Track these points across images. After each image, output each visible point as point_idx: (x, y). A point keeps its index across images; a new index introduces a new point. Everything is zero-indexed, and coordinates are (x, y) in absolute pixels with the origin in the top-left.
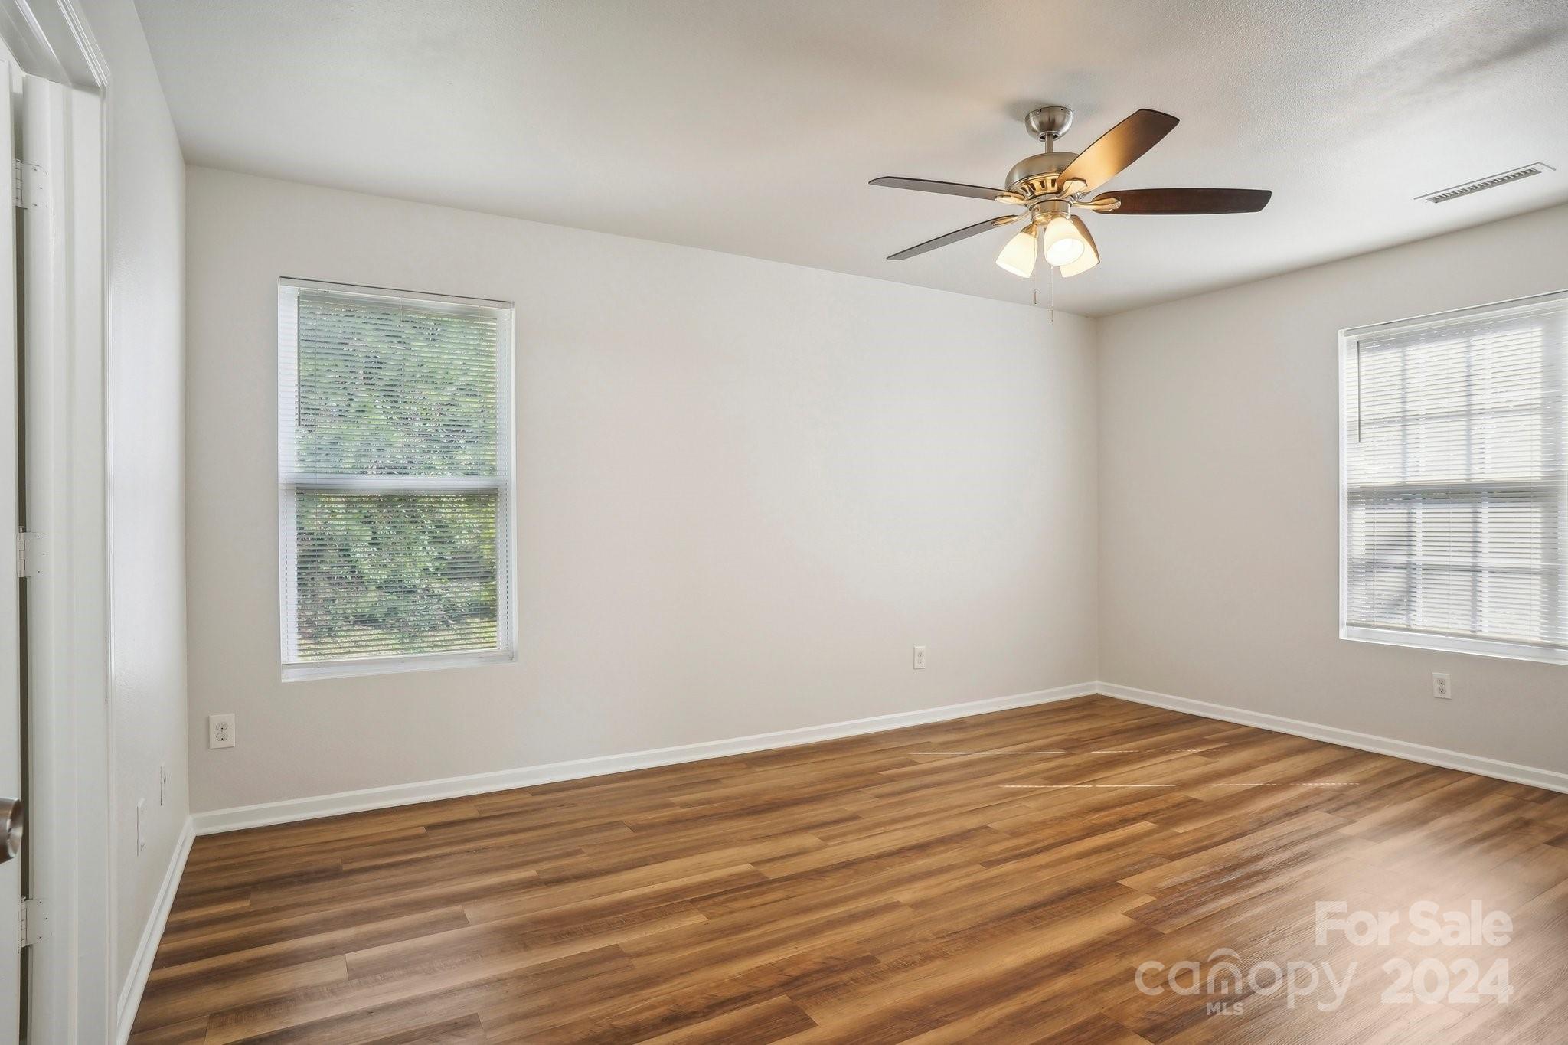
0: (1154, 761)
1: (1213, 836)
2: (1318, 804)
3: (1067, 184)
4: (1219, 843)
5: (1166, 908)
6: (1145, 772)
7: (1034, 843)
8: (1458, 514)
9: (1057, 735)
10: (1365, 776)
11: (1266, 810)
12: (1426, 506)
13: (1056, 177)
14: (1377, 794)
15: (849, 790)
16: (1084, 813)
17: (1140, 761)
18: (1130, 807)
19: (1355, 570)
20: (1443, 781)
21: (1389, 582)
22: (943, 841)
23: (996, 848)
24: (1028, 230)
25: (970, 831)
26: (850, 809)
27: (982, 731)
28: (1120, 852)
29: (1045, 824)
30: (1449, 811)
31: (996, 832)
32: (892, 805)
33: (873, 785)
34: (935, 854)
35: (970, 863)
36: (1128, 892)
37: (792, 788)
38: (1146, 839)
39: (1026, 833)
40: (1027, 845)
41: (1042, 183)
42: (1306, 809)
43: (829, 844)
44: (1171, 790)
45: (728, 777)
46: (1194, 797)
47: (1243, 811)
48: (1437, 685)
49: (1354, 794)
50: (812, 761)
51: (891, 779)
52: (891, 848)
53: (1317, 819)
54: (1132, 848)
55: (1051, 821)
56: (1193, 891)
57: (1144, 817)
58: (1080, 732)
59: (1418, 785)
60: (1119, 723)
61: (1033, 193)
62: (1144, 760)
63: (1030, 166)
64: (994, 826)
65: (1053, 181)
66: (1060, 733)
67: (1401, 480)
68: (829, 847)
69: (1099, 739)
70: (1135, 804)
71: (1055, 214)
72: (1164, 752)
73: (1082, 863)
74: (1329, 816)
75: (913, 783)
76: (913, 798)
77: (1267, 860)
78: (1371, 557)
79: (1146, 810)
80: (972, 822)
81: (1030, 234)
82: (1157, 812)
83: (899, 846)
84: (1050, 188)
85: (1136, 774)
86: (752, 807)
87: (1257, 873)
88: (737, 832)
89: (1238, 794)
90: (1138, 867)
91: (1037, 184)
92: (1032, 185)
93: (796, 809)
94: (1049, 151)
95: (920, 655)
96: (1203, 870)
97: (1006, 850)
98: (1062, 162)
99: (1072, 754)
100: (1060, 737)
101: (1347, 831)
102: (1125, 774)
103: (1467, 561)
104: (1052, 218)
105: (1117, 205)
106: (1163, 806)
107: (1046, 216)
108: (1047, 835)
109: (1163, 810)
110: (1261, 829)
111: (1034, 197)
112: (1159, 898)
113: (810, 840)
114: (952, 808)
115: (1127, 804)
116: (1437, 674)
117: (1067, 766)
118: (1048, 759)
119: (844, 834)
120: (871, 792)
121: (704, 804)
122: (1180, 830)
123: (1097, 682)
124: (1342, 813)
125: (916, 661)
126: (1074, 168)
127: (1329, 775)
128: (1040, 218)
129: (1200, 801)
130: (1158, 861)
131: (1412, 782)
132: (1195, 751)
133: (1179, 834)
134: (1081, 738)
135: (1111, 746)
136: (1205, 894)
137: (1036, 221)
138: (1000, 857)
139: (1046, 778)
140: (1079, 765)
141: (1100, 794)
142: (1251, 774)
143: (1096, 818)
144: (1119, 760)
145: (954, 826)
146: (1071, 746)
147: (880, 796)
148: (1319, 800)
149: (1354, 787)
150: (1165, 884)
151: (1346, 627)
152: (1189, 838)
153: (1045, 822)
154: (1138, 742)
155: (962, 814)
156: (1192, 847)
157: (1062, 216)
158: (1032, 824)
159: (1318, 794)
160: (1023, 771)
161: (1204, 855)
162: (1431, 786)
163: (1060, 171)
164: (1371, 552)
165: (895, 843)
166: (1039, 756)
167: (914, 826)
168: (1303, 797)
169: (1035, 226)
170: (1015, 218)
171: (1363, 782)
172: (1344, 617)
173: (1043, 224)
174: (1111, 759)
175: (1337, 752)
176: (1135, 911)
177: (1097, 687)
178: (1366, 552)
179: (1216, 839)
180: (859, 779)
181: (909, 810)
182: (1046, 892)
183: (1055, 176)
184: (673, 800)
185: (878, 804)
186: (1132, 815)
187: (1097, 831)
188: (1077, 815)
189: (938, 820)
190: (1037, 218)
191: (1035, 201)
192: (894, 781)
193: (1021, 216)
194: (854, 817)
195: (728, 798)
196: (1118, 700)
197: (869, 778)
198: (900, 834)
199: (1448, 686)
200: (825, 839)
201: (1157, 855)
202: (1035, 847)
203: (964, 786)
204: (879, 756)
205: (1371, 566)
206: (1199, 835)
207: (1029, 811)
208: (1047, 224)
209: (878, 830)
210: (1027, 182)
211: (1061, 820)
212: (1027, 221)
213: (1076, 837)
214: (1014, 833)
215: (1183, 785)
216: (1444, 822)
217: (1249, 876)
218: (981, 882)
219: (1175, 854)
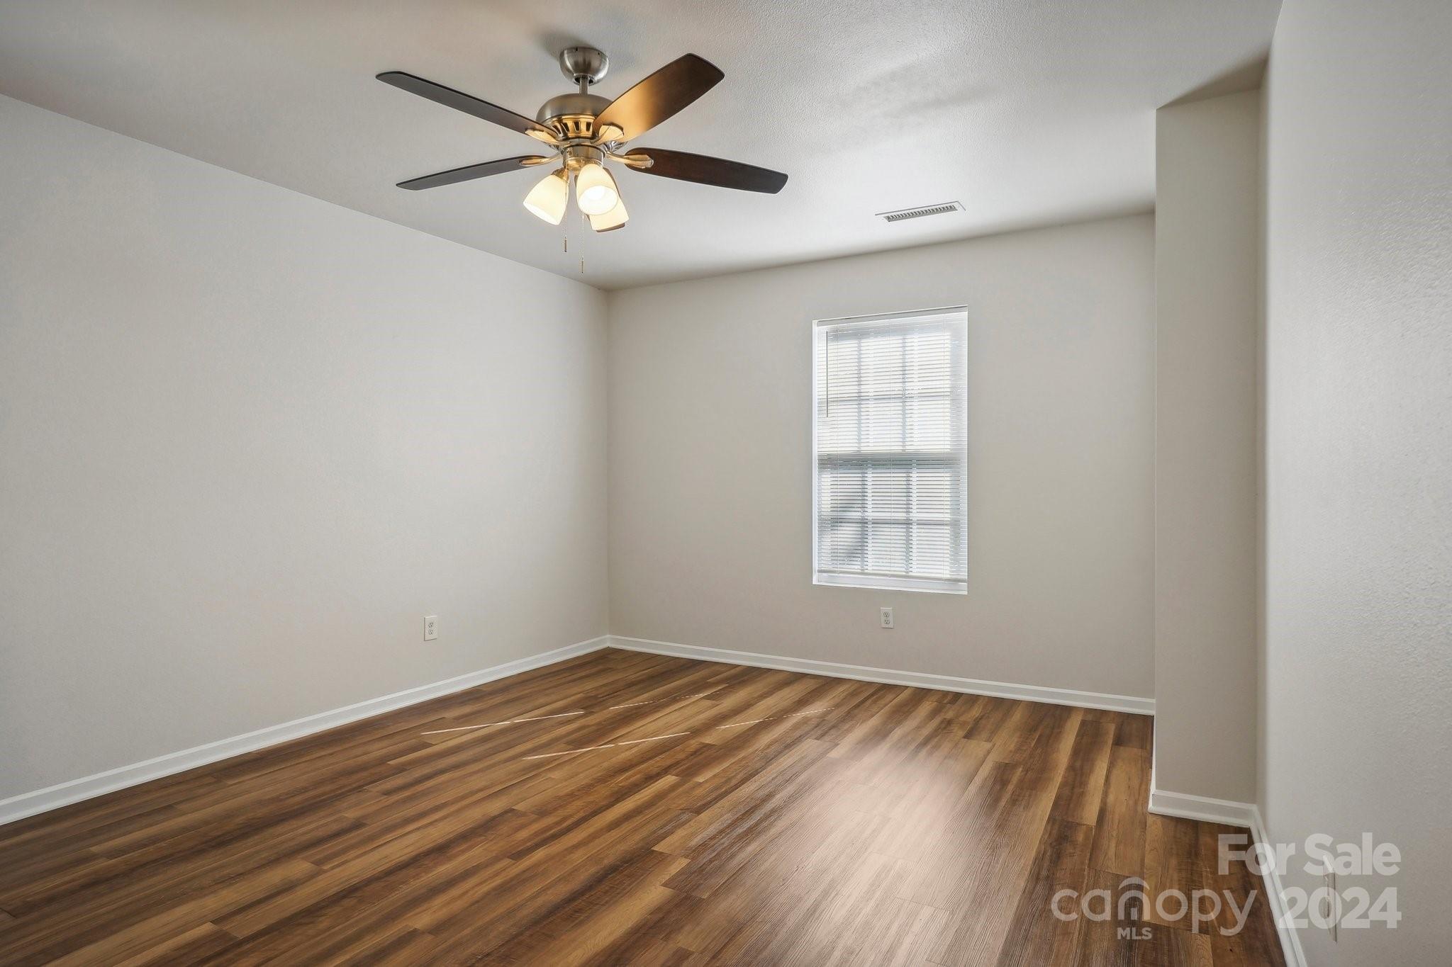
0: (668, 710)
1: (729, 779)
2: (807, 733)
3: (603, 128)
4: (736, 787)
5: (701, 869)
6: (660, 723)
7: (564, 819)
8: (895, 477)
9: (576, 694)
10: (837, 700)
11: (768, 746)
12: (875, 471)
13: (592, 121)
14: (849, 716)
15: (349, 791)
16: (610, 776)
17: (655, 712)
18: (651, 762)
19: (824, 525)
20: (890, 697)
21: (847, 534)
22: (466, 837)
23: (523, 834)
24: (559, 173)
25: (494, 818)
26: (351, 814)
27: (499, 699)
28: (650, 814)
29: (572, 796)
30: (899, 723)
31: (523, 814)
32: (405, 801)
33: (379, 780)
34: (456, 856)
35: (497, 859)
36: (663, 859)
37: (276, 799)
38: (673, 794)
39: (555, 809)
40: (558, 823)
41: (577, 124)
42: (799, 740)
43: (325, 868)
44: (686, 738)
45: (187, 800)
46: (707, 742)
47: (751, 750)
48: (883, 618)
49: (832, 718)
50: (304, 759)
51: (401, 769)
52: (401, 859)
53: (810, 746)
54: (661, 807)
55: (579, 790)
56: (723, 844)
57: (665, 771)
58: (597, 688)
59: (875, 702)
60: (632, 675)
61: (565, 134)
62: (658, 711)
63: (562, 104)
64: (520, 807)
65: (588, 125)
66: (578, 691)
67: (856, 449)
68: (325, 872)
69: (615, 693)
70: (657, 759)
71: (588, 160)
72: (675, 700)
73: (615, 834)
74: (818, 742)
75: (427, 770)
76: (428, 788)
77: (778, 796)
78: (835, 513)
79: (668, 762)
80: (495, 807)
81: (561, 178)
82: (677, 763)
83: (414, 854)
84: (584, 132)
85: (652, 727)
86: (219, 836)
87: (773, 811)
88: (194, 878)
89: (745, 732)
90: (668, 827)
91: (570, 124)
92: (566, 125)
93: (279, 829)
94: (584, 93)
95: (431, 625)
96: (728, 818)
97: (536, 834)
98: (599, 106)
99: (592, 713)
100: (579, 696)
101: (834, 754)
102: (644, 727)
103: (901, 516)
104: (585, 164)
105: (649, 163)
106: (681, 756)
107: (578, 161)
108: (575, 808)
109: (683, 760)
110: (769, 766)
111: (566, 138)
112: (693, 859)
113: (299, 867)
114: (473, 793)
115: (650, 758)
116: (884, 609)
117: (589, 726)
118: (569, 721)
119: (345, 851)
120: (379, 788)
121: (145, 846)
122: (700, 779)
123: (608, 636)
124: (827, 738)
125: (427, 631)
126: (608, 113)
127: (812, 703)
128: (572, 162)
129: (714, 745)
130: (685, 817)
131: (870, 701)
132: (702, 695)
133: (700, 784)
134: (598, 695)
135: (627, 700)
136: (732, 845)
137: (568, 165)
138: (529, 844)
139: (568, 743)
140: (599, 723)
141: (622, 752)
142: (750, 711)
143: (622, 780)
144: (636, 713)
145: (476, 815)
146: (590, 704)
147: (388, 793)
148: (806, 728)
149: (832, 711)
150: (696, 841)
151: (817, 573)
152: (708, 786)
153: (572, 794)
154: (651, 693)
155: (484, 799)
156: (714, 795)
157: (596, 163)
158: (560, 798)
159: (806, 723)
160: (545, 738)
161: (725, 802)
162: (883, 702)
163: (596, 115)
164: (834, 509)
165: (406, 851)
166: (559, 720)
167: (431, 824)
168: (796, 727)
169: (566, 170)
170: (543, 160)
171: (837, 706)
172: (816, 566)
173: (575, 169)
174: (629, 714)
175: (813, 681)
176: (672, 879)
177: (608, 641)
178: (832, 509)
179: (734, 782)
180: (365, 774)
181: (424, 805)
182: (582, 877)
183: (591, 119)
184: (94, 849)
185: (387, 804)
186: (655, 770)
187: (626, 793)
188: (602, 780)
189: (459, 811)
190: (570, 162)
191: (566, 144)
192: (406, 770)
193: (551, 158)
194: (358, 825)
195: (185, 830)
196: (628, 651)
197: (375, 772)
198: (412, 838)
199: (891, 618)
200: (318, 863)
201: (684, 810)
202: (565, 825)
203: (486, 764)
204: (385, 743)
205: (836, 522)
206: (717, 781)
207: (556, 783)
208: (580, 170)
209: (389, 837)
210: (560, 121)
211: (587, 789)
212: (558, 164)
213: (604, 806)
214: (542, 812)
215: (696, 732)
216: (898, 732)
217: (767, 816)
218: (512, 879)
219: (700, 806)
